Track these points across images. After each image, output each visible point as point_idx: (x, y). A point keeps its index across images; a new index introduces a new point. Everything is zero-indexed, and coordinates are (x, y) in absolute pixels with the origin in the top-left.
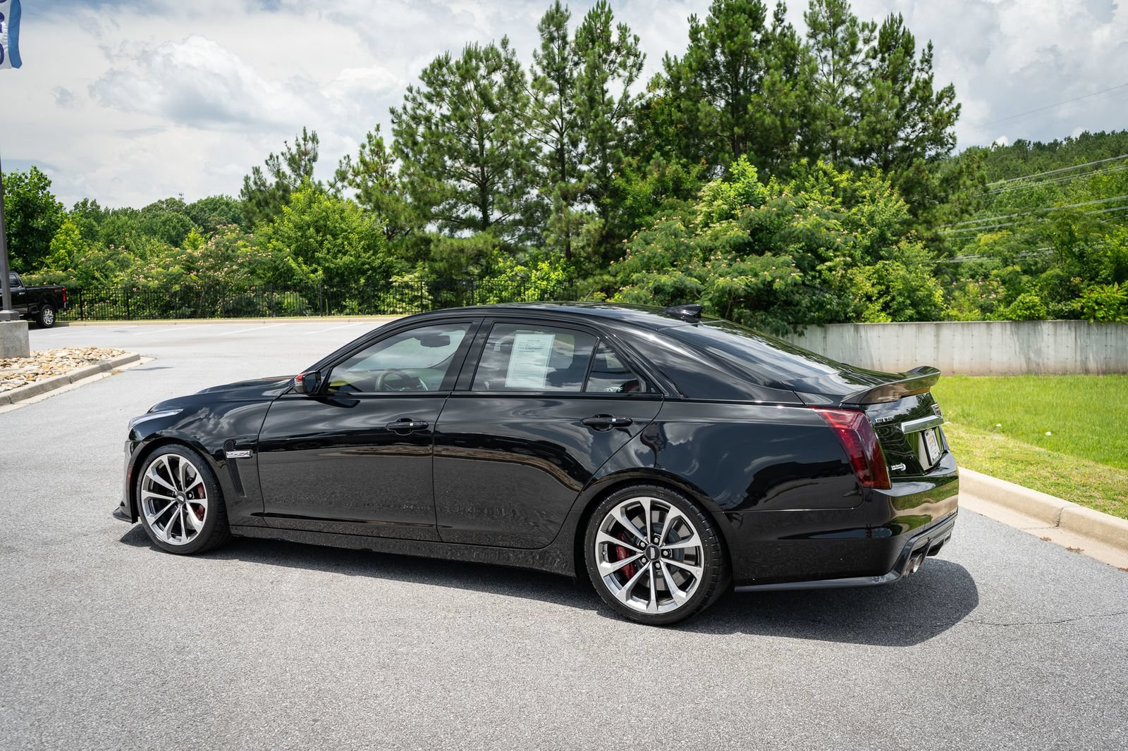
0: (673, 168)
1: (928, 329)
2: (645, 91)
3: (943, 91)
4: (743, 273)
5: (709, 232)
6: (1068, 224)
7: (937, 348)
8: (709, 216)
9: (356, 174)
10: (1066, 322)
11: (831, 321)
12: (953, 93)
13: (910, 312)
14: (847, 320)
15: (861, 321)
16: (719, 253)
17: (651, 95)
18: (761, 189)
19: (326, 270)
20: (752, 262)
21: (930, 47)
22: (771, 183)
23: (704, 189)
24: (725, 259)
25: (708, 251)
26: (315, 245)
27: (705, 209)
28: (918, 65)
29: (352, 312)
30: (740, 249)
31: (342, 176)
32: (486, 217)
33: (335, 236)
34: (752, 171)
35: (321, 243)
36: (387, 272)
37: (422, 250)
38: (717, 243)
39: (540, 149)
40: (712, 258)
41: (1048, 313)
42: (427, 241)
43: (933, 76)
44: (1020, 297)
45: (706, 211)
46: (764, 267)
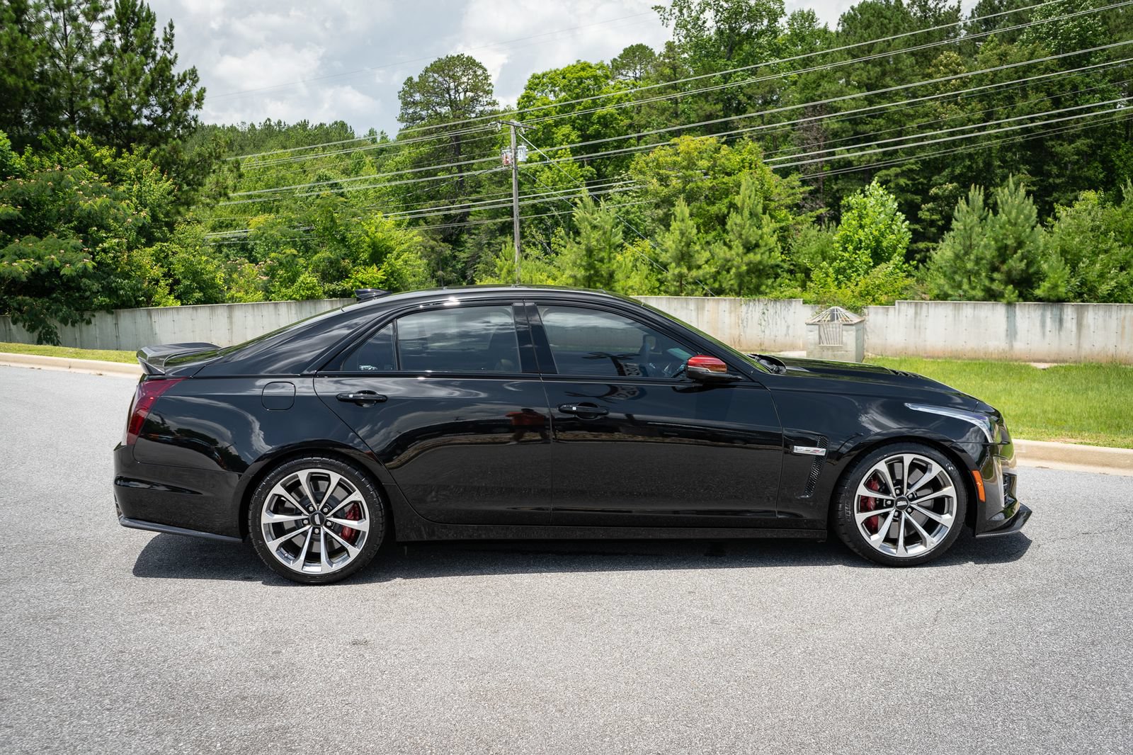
1: (221, 312)
3: (185, 76)
4: (21, 255)
6: (330, 211)
7: (231, 330)
10: (340, 301)
12: (196, 76)
13: (198, 295)
14: (138, 304)
15: (152, 306)
18: (17, 161)
20: (30, 244)
21: (171, 27)
22: (26, 154)
28: (161, 43)
30: (10, 228)
34: (2, 137)
41: (325, 293)
43: (176, 57)
44: (301, 278)
46: (51, 249)
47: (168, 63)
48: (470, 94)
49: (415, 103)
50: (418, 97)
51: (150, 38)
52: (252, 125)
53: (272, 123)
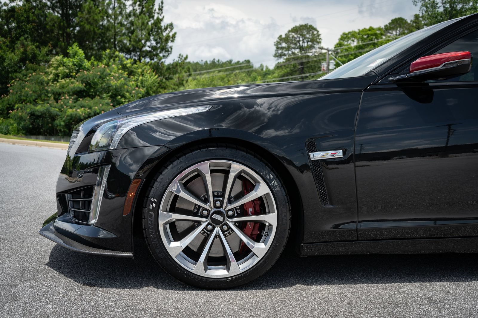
0: (31, 47)
3: (167, 25)
5: (58, 84)
8: (57, 75)
12: (172, 27)
16: (66, 96)
18: (87, 64)
20: (87, 101)
21: (162, 3)
22: (92, 61)
23: (52, 60)
24: (70, 99)
25: (57, 96)
27: (54, 71)
28: (157, 11)
30: (80, 94)
34: (81, 52)
38: (64, 90)
40: (63, 98)
43: (163, 17)
45: (54, 73)
46: (96, 104)
47: (159, 21)
48: (310, 43)
49: (282, 48)
50: (284, 45)
51: (152, 8)
52: (206, 62)
53: (216, 61)
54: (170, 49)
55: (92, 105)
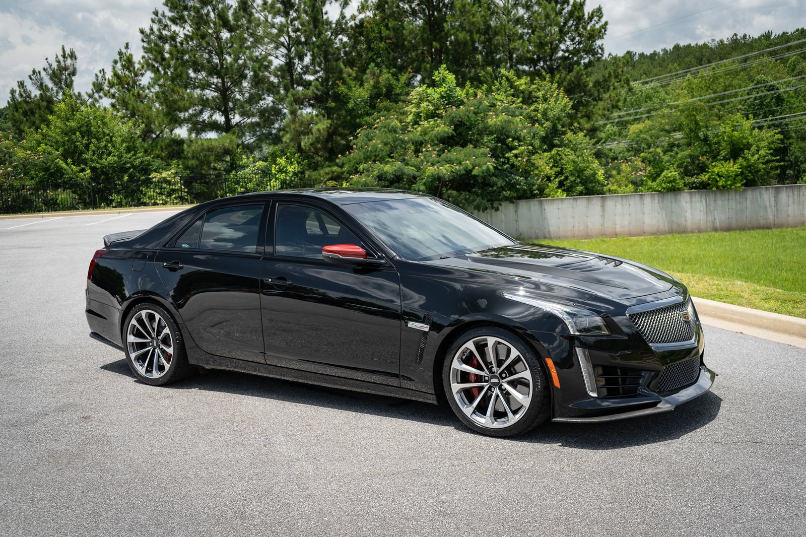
0: (386, 76)
1: (596, 202)
2: (356, 13)
3: (593, 12)
4: (450, 162)
5: (419, 129)
6: (693, 115)
7: (603, 216)
8: (418, 115)
9: (111, 85)
10: (699, 192)
11: (520, 198)
12: (601, 13)
13: (580, 188)
14: (534, 196)
15: (544, 197)
16: (429, 146)
17: (362, 16)
18: (460, 93)
19: (93, 169)
20: (455, 153)
22: (467, 88)
23: (413, 93)
24: (434, 150)
25: (418, 146)
26: (82, 148)
27: (414, 110)
29: (120, 205)
30: (447, 142)
31: (98, 87)
32: (228, 120)
33: (99, 140)
34: (451, 77)
35: (87, 146)
36: (145, 170)
37: (176, 149)
38: (427, 138)
39: (270, 62)
40: (424, 149)
41: (685, 185)
42: (180, 142)
44: (664, 174)
45: (415, 112)
46: (467, 157)
47: (579, 6)
52: (722, 41)
53: (739, 38)
54: (600, 51)
55: (462, 159)
